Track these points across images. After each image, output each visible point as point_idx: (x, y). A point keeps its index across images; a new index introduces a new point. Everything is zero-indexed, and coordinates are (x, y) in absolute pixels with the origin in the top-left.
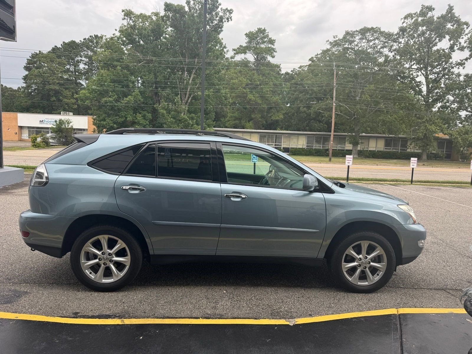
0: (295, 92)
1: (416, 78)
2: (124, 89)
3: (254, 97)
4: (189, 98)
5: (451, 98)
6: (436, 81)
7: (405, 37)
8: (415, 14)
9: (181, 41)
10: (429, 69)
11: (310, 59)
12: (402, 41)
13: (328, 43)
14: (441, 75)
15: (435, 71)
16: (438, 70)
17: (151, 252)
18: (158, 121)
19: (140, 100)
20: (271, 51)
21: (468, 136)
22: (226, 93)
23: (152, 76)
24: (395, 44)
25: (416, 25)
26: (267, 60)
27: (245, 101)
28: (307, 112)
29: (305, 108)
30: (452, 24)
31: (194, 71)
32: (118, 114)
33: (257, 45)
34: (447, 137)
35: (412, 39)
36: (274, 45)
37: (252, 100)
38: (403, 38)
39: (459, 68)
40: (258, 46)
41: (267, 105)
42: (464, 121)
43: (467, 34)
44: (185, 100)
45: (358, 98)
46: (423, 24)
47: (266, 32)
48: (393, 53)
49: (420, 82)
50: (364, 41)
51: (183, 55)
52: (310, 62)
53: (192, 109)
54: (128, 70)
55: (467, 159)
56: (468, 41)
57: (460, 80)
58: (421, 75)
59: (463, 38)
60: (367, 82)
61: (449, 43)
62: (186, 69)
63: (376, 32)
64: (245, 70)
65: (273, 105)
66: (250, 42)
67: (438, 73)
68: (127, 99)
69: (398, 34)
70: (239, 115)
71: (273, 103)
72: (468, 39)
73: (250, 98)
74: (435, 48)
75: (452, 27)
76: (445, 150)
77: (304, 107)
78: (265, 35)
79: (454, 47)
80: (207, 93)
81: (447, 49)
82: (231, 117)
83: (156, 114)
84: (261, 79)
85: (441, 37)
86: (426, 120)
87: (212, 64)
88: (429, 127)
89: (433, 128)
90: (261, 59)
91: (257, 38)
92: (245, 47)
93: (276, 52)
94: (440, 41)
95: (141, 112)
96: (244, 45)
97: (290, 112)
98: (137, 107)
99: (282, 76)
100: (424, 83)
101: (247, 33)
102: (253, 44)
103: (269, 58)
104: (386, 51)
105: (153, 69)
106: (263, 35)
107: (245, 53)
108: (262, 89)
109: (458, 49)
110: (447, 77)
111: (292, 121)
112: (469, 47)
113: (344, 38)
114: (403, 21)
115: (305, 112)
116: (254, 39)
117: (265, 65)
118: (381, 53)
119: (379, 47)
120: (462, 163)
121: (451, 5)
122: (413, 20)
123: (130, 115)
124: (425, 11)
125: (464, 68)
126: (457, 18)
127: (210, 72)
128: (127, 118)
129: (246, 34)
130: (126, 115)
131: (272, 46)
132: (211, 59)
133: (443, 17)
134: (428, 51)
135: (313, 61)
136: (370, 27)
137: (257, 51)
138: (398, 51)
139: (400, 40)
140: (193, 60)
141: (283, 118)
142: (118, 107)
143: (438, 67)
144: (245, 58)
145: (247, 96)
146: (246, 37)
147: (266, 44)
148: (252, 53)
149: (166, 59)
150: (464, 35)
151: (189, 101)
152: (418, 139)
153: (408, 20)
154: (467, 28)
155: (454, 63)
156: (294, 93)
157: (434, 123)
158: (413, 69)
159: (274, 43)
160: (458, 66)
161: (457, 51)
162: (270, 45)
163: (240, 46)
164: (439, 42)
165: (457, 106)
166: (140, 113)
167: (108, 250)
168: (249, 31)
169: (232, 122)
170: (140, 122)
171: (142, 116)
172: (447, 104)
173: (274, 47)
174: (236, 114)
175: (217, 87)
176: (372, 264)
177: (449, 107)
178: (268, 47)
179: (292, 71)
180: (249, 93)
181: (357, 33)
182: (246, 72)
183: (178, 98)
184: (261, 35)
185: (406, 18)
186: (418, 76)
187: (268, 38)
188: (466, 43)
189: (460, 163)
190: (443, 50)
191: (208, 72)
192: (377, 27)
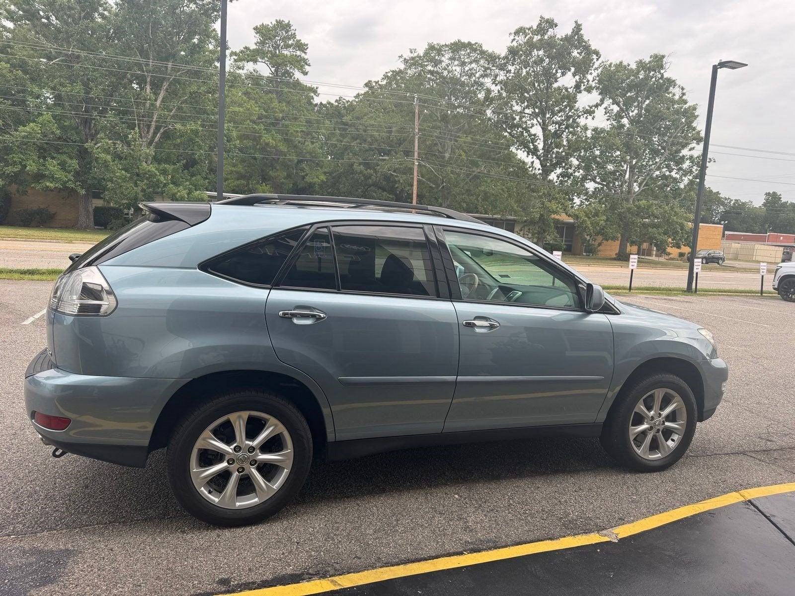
0: (344, 138)
1: (530, 129)
2: (16, 109)
3: (273, 139)
4: (155, 134)
5: (575, 162)
6: (557, 135)
7: (516, 63)
8: (529, 29)
9: (139, 25)
10: (548, 116)
11: (366, 83)
12: (512, 68)
13: (401, 60)
14: (564, 127)
15: (555, 119)
16: (559, 119)
17: (330, 437)
18: (92, 175)
19: (53, 133)
20: (301, 64)
21: (598, 219)
22: (229, 130)
23: (79, 88)
24: (502, 73)
25: (531, 45)
26: (294, 78)
27: (258, 147)
28: (365, 172)
29: (362, 166)
30: (579, 51)
31: (165, 85)
32: (6, 157)
33: (275, 49)
34: (571, 220)
35: (526, 68)
36: (305, 53)
37: (271, 145)
38: (513, 64)
39: (587, 118)
40: (277, 52)
41: (297, 156)
42: (591, 197)
43: (596, 69)
44: (147, 138)
45: (447, 155)
46: (541, 45)
47: (292, 28)
48: (499, 87)
49: (535, 135)
50: (456, 63)
51: (144, 53)
52: (367, 89)
53: (162, 154)
54: (25, 72)
55: (593, 253)
56: (597, 78)
57: (586, 136)
58: (536, 124)
59: (591, 74)
60: (460, 130)
61: (574, 80)
62: (148, 80)
63: (475, 50)
64: (255, 92)
65: (308, 157)
66: (262, 43)
67: (560, 124)
68: (27, 129)
69: (506, 57)
70: (245, 170)
71: (307, 152)
72: (598, 76)
73: (266, 141)
74: (555, 85)
75: (578, 55)
76: (564, 239)
77: (360, 164)
78: (290, 33)
79: (581, 86)
80: (194, 128)
81: (572, 87)
82: (232, 172)
83: (85, 161)
84: (284, 110)
85: (565, 69)
86: (544, 193)
87: (203, 75)
88: (548, 204)
89: (553, 205)
90: (283, 74)
91: (275, 37)
92: (254, 50)
93: (309, 66)
94: (563, 74)
95: (55, 155)
96: (253, 47)
97: (335, 172)
98: (45, 146)
99: (316, 108)
100: (541, 137)
101: (257, 27)
102: (269, 47)
103: (298, 75)
104: (488, 82)
105: (82, 73)
106: (286, 33)
107: (255, 61)
108: (287, 126)
109: (585, 89)
110: (571, 130)
111: (341, 186)
112: (598, 88)
113: (427, 53)
114: (512, 37)
115: (361, 172)
116: (270, 39)
117: (291, 85)
118: (482, 84)
119: (477, 75)
120: (586, 258)
121: (579, 23)
122: (527, 38)
123: (31, 161)
124: (544, 27)
125: (593, 119)
126: (585, 42)
127: (198, 89)
128: (25, 166)
129: (256, 29)
130: (23, 160)
131: (303, 55)
132: (200, 66)
133: (567, 39)
134: (547, 88)
135: (371, 88)
136: (466, 42)
137: (278, 61)
138: (505, 84)
139: (510, 67)
140: (163, 64)
141: (325, 180)
142: (6, 143)
143: (560, 115)
144: (254, 71)
145: (260, 137)
146: (256, 33)
147: (291, 50)
148: (266, 63)
149: (109, 56)
150: (593, 69)
151: (156, 139)
152: (532, 222)
153: (520, 37)
154: (597, 60)
155: (581, 110)
156: (341, 139)
157: (553, 199)
158: (526, 115)
159: (306, 50)
160: (586, 115)
161: (583, 92)
162: (298, 53)
163: (246, 48)
164: (563, 76)
165: (581, 174)
166: (53, 158)
167: (247, 442)
168: (261, 24)
169: (234, 182)
170: (56, 176)
171: (58, 164)
172: (569, 170)
173: (306, 57)
174: (240, 168)
175: (213, 117)
176: (667, 424)
177: (571, 174)
178: (296, 55)
179: (336, 101)
180: (264, 132)
181: (447, 49)
182: (257, 95)
183: (136, 133)
184: (282, 33)
185: (517, 33)
186: (533, 125)
187: (295, 40)
188: (594, 82)
189: (584, 258)
190: (566, 89)
191: (194, 88)
192: (476, 43)
